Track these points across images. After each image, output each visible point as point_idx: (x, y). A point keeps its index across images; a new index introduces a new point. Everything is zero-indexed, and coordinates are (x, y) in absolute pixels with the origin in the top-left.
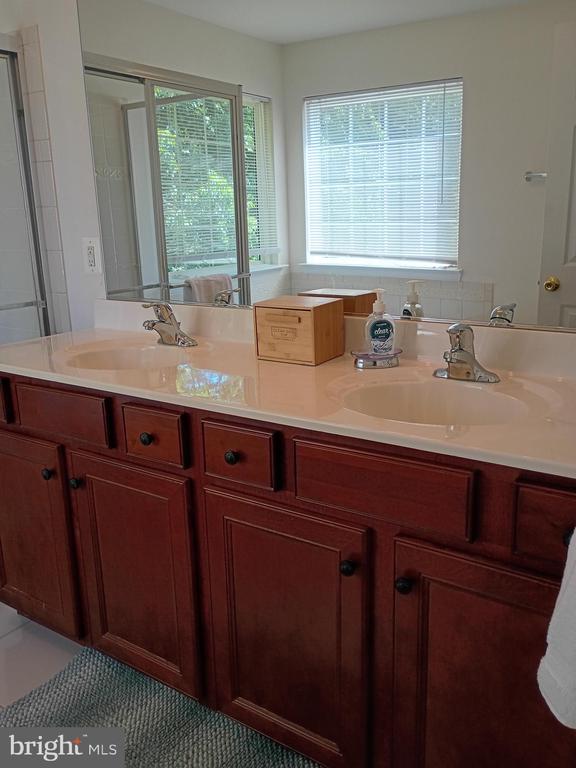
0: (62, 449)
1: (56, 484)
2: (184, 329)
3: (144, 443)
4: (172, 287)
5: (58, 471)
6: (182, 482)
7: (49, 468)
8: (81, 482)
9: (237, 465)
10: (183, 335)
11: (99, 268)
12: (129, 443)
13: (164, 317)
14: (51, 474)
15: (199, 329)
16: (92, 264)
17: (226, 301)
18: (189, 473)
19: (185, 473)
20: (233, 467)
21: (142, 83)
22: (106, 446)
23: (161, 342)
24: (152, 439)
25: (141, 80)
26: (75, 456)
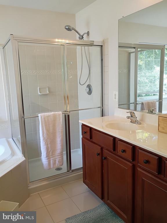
0: (102, 148)
1: (99, 157)
2: (138, 119)
3: (122, 152)
4: (137, 104)
5: (100, 154)
6: (131, 165)
7: (98, 153)
8: (106, 158)
9: (147, 164)
10: (137, 121)
11: (117, 100)
12: (118, 151)
13: (132, 115)
14: (99, 154)
15: (142, 119)
16: (115, 98)
17: (151, 112)
18: (134, 162)
19: (132, 162)
20: (146, 164)
21: (135, 48)
22: (113, 150)
23: (131, 122)
24: (124, 151)
25: (134, 48)
26: (105, 151)
